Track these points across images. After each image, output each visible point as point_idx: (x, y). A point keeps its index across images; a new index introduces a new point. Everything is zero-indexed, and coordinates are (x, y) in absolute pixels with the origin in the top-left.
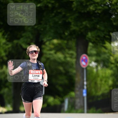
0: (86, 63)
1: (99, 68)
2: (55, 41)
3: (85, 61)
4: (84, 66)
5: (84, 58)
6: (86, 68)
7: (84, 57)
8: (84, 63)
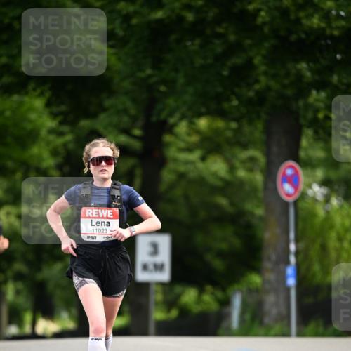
0: (296, 187)
1: (335, 202)
3: (293, 181)
4: (288, 195)
5: (289, 172)
6: (295, 203)
7: (288, 168)
8: (288, 188)
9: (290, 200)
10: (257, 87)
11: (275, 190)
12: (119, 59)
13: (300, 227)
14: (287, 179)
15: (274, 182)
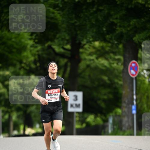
0: (136, 72)
2: (97, 44)
3: (135, 69)
4: (133, 75)
5: (133, 65)
6: (136, 78)
7: (133, 63)
8: (133, 72)
9: (134, 77)
10: (117, 32)
11: (128, 72)
12: (61, 16)
13: (138, 88)
14: (132, 68)
15: (127, 69)
